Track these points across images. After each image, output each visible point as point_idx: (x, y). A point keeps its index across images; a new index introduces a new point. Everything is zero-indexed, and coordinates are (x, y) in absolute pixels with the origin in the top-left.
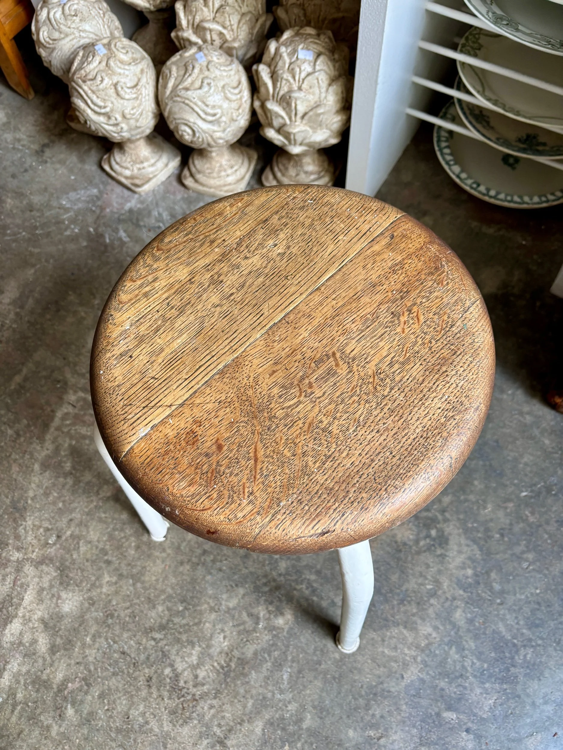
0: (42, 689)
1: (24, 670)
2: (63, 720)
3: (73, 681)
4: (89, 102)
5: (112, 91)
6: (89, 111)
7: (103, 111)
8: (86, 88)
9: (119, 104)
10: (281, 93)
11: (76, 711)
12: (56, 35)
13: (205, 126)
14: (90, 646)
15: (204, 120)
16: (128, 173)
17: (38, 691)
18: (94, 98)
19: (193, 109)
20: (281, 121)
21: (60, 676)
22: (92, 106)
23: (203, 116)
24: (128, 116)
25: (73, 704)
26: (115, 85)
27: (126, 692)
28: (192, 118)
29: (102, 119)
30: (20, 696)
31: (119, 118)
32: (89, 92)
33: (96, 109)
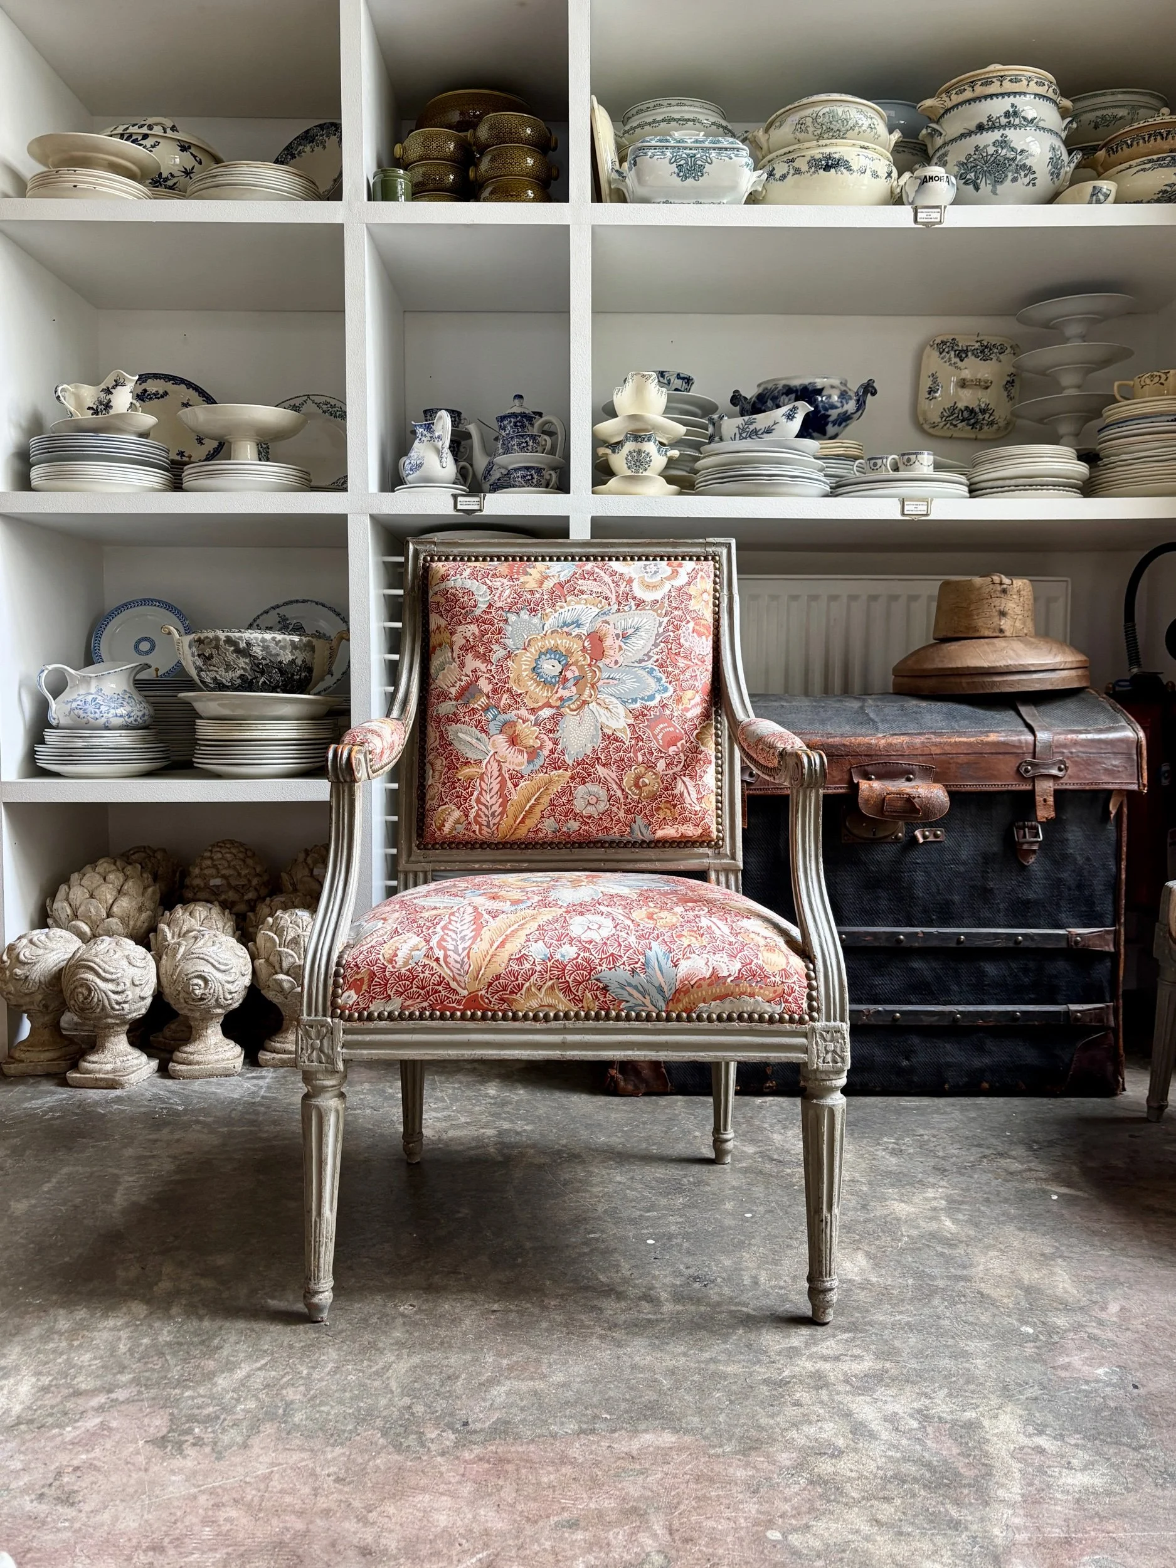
4: (100, 971)
5: (124, 962)
6: (98, 981)
7: (114, 977)
8: (97, 960)
9: (131, 972)
10: (289, 938)
13: (218, 975)
15: (218, 969)
16: (109, 1067)
18: (107, 967)
19: (208, 961)
20: (291, 960)
22: (103, 974)
23: (218, 965)
24: (137, 983)
26: (127, 957)
28: (207, 969)
29: (111, 986)
31: (128, 984)
32: (102, 964)
33: (108, 976)
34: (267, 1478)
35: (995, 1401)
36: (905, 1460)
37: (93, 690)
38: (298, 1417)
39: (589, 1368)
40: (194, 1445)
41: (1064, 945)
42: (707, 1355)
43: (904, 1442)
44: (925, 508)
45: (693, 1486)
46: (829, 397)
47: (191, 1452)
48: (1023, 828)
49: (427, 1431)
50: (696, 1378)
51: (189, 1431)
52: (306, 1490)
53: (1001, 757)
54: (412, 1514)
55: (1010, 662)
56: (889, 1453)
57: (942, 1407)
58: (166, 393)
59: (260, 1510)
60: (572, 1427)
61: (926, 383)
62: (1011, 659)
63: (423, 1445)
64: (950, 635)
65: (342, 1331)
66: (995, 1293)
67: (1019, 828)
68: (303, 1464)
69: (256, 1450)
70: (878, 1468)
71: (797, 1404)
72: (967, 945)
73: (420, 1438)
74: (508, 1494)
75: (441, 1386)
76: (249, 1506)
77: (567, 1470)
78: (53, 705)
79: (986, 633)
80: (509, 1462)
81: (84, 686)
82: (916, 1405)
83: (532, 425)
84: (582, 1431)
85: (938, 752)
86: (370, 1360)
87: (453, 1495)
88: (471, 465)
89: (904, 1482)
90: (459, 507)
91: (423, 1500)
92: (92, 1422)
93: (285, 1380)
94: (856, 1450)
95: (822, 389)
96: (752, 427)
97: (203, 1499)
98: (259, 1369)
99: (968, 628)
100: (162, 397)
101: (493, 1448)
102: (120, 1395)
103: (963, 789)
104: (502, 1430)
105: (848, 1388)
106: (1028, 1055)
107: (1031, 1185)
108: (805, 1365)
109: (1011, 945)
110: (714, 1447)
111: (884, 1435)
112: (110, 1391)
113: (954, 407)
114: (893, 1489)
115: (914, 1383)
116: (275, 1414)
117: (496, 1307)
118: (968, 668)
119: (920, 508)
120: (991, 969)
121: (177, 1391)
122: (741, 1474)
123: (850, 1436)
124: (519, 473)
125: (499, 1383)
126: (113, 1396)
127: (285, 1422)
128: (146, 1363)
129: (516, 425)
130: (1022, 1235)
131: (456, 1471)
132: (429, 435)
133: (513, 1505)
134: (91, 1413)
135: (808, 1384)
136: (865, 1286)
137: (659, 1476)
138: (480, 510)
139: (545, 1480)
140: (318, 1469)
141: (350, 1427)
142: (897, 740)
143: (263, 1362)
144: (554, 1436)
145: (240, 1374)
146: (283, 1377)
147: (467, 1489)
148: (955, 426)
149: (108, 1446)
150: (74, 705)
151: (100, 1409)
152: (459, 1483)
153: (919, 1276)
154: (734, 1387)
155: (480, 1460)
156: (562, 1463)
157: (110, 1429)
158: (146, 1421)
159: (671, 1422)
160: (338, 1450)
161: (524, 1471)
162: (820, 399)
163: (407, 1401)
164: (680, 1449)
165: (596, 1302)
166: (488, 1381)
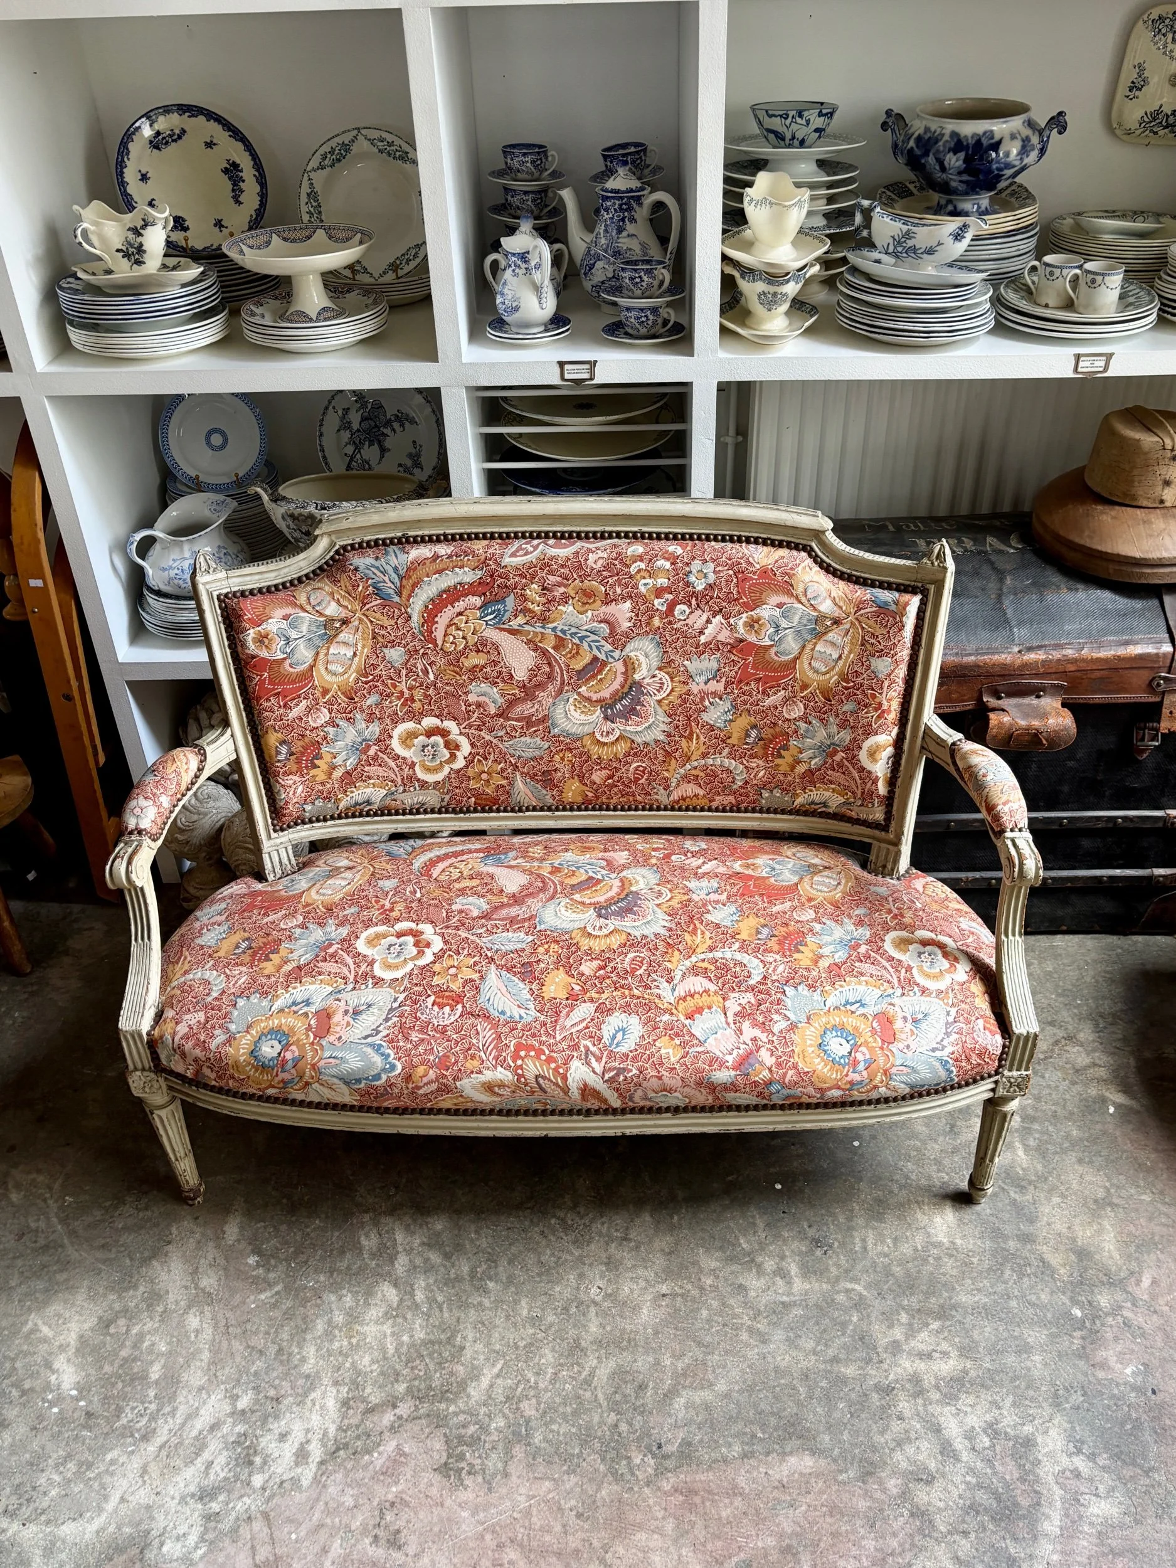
0: (457, 1284)
1: (431, 1281)
2: (489, 1292)
3: (480, 1266)
11: (496, 1282)
12: (195, 817)
14: (478, 1239)
17: (453, 1287)
21: (466, 1269)
25: (490, 1279)
27: (529, 1250)
30: (440, 1299)
34: (527, 1513)
35: (1048, 1410)
36: (980, 1486)
37: (187, 554)
38: (537, 1438)
39: (743, 1371)
40: (469, 1473)
41: (1160, 825)
42: (831, 1352)
43: (979, 1464)
44: (1103, 364)
45: (828, 1520)
46: (1007, 154)
47: (468, 1481)
48: (1145, 727)
49: (633, 1455)
50: (824, 1384)
51: (461, 1457)
52: (558, 1528)
53: (1135, 671)
54: (635, 1554)
55: (1165, 555)
56: (968, 1478)
57: (1008, 1419)
58: (183, 131)
59: (530, 1551)
60: (737, 1449)
61: (1128, 75)
62: (1166, 550)
63: (633, 1474)
64: (1105, 494)
65: (551, 1326)
66: (1055, 1260)
67: (1139, 728)
68: (550, 1496)
69: (514, 1479)
70: (960, 1496)
71: (901, 1418)
72: (1071, 826)
73: (629, 1463)
74: (699, 1532)
75: (636, 1398)
76: (521, 1546)
77: (738, 1502)
78: (149, 571)
79: (1145, 503)
80: (696, 1493)
81: (177, 550)
82: (988, 1418)
83: (640, 204)
84: (745, 1456)
85: (1073, 669)
86: (578, 1364)
87: (659, 1531)
88: (568, 247)
89: (978, 1513)
90: (567, 376)
91: (641, 1537)
92: (390, 1446)
93: (519, 1390)
94: (943, 1475)
95: (999, 143)
96: (910, 243)
97: (488, 1537)
98: (498, 1376)
99: (1125, 495)
100: (180, 137)
101: (682, 1476)
102: (404, 1409)
103: (1091, 702)
104: (686, 1454)
105: (938, 1396)
106: (1107, 906)
107: (1093, 1091)
108: (906, 1365)
109: (1110, 825)
110: (840, 1472)
111: (965, 1456)
112: (395, 1407)
113: (1158, 112)
114: (972, 1523)
115: (987, 1388)
116: (520, 1433)
117: (664, 1289)
118: (1118, 555)
119: (1097, 364)
120: (1086, 843)
121: (443, 1406)
122: (863, 1504)
123: (940, 1457)
124: (633, 314)
125: (679, 1395)
126: (398, 1411)
127: (529, 1444)
128: (412, 1368)
129: (621, 209)
130: (1080, 1169)
131: (660, 1505)
132: (524, 266)
133: (704, 1545)
134: (387, 1434)
135: (908, 1391)
136: (952, 1251)
137: (804, 1508)
138: (591, 379)
139: (724, 1514)
140: (562, 1502)
141: (577, 1451)
142: (1032, 656)
143: (499, 1366)
144: (725, 1461)
145: (485, 1382)
146: (517, 1385)
147: (670, 1526)
148: (1156, 133)
149: (409, 1476)
150: (172, 573)
151: (393, 1429)
152: (663, 1518)
153: (997, 1234)
154: (853, 1396)
155: (676, 1491)
156: (735, 1494)
157: (405, 1455)
158: (429, 1442)
159: (807, 1442)
160: (574, 1479)
161: (708, 1504)
162: (994, 155)
163: (612, 1418)
164: (818, 1475)
165: (741, 1280)
166: (669, 1391)
